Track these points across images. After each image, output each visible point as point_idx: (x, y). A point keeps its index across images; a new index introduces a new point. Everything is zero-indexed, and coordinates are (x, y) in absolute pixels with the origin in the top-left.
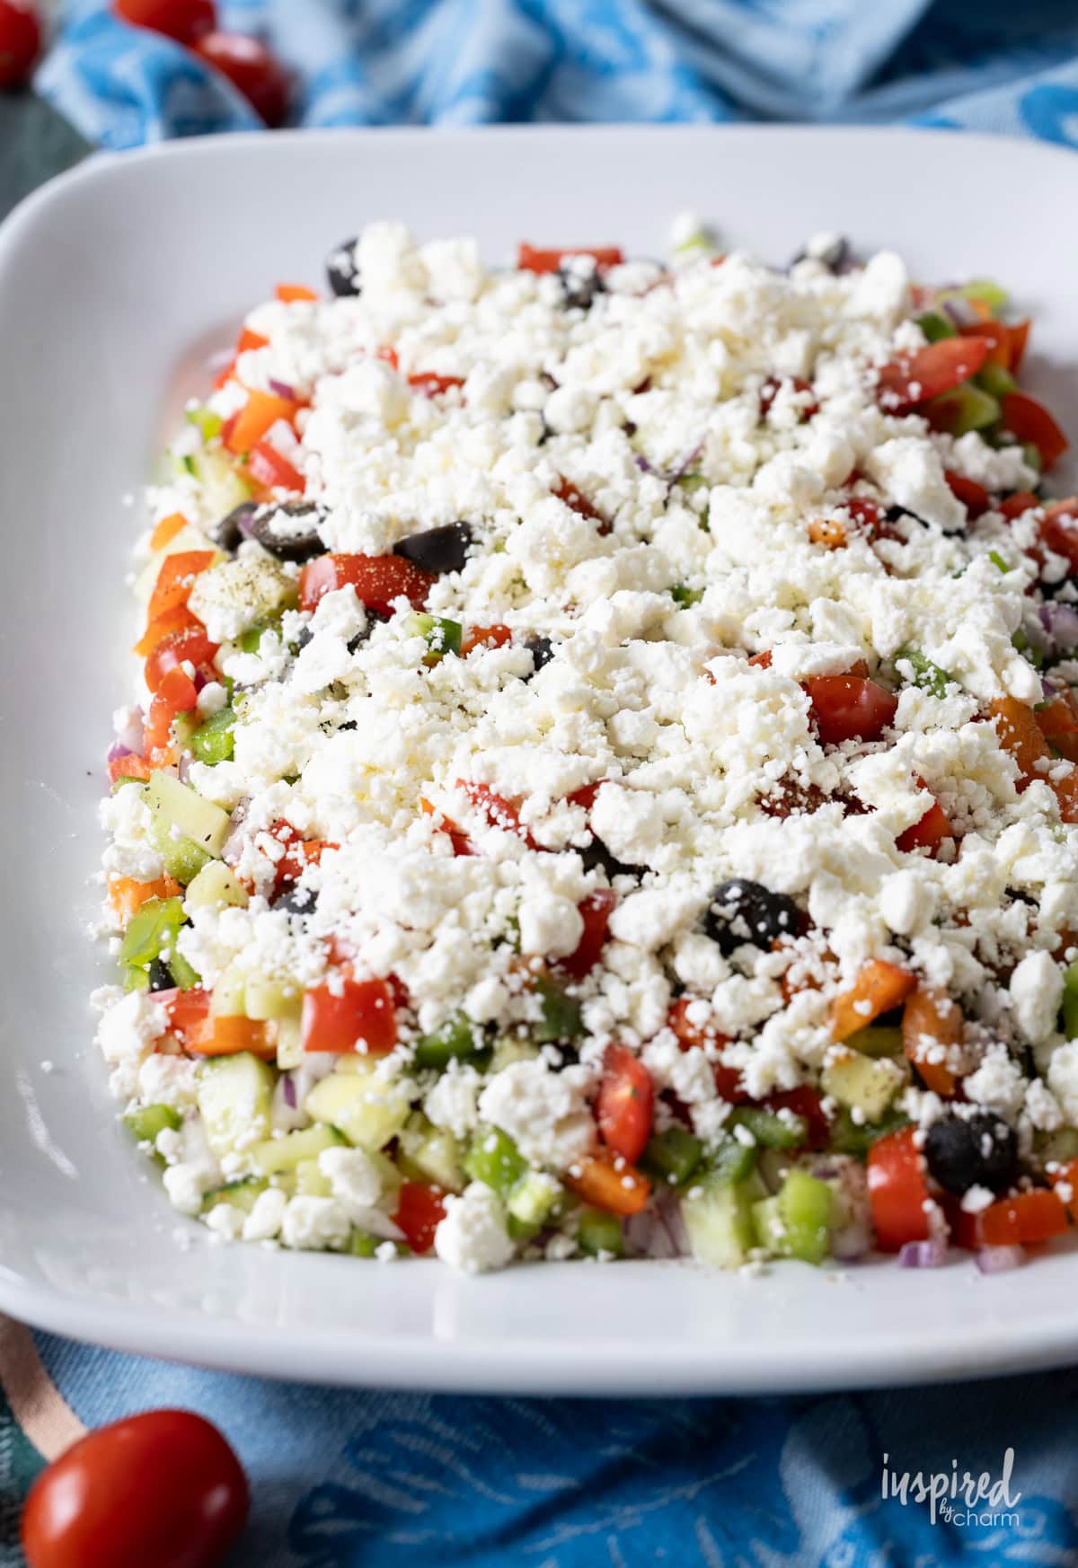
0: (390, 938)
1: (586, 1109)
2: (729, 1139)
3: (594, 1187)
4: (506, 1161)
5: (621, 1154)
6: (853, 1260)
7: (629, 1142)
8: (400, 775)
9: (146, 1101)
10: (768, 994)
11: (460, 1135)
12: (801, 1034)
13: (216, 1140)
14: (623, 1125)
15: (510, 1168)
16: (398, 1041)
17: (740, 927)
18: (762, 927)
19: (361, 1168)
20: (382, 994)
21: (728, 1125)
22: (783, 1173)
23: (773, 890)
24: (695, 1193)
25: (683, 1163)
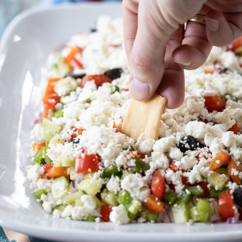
0: (97, 145)
1: (147, 186)
2: (184, 192)
3: (150, 205)
4: (127, 198)
5: (157, 197)
6: (215, 222)
7: (159, 194)
8: (103, 116)
9: (38, 189)
10: (194, 160)
11: (116, 193)
12: (203, 168)
13: (55, 196)
14: (157, 189)
15: (129, 200)
16: (99, 169)
17: (187, 146)
18: (193, 146)
19: (91, 199)
20: (95, 158)
21: (184, 190)
22: (197, 199)
23: (195, 137)
24: (175, 205)
25: (172, 199)
